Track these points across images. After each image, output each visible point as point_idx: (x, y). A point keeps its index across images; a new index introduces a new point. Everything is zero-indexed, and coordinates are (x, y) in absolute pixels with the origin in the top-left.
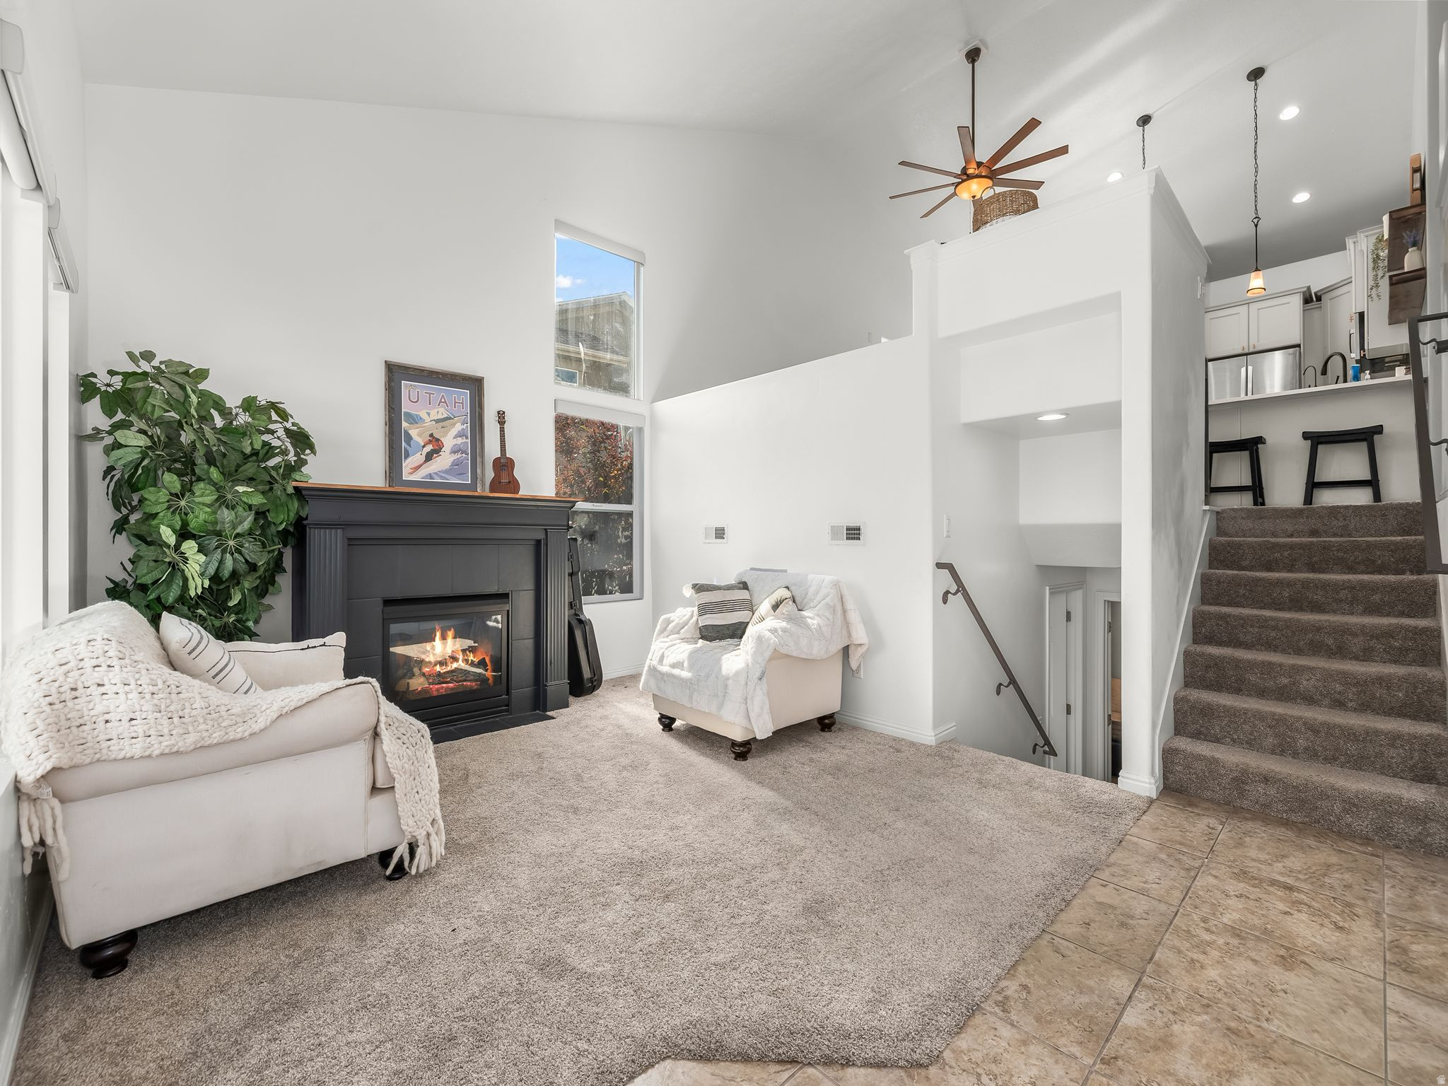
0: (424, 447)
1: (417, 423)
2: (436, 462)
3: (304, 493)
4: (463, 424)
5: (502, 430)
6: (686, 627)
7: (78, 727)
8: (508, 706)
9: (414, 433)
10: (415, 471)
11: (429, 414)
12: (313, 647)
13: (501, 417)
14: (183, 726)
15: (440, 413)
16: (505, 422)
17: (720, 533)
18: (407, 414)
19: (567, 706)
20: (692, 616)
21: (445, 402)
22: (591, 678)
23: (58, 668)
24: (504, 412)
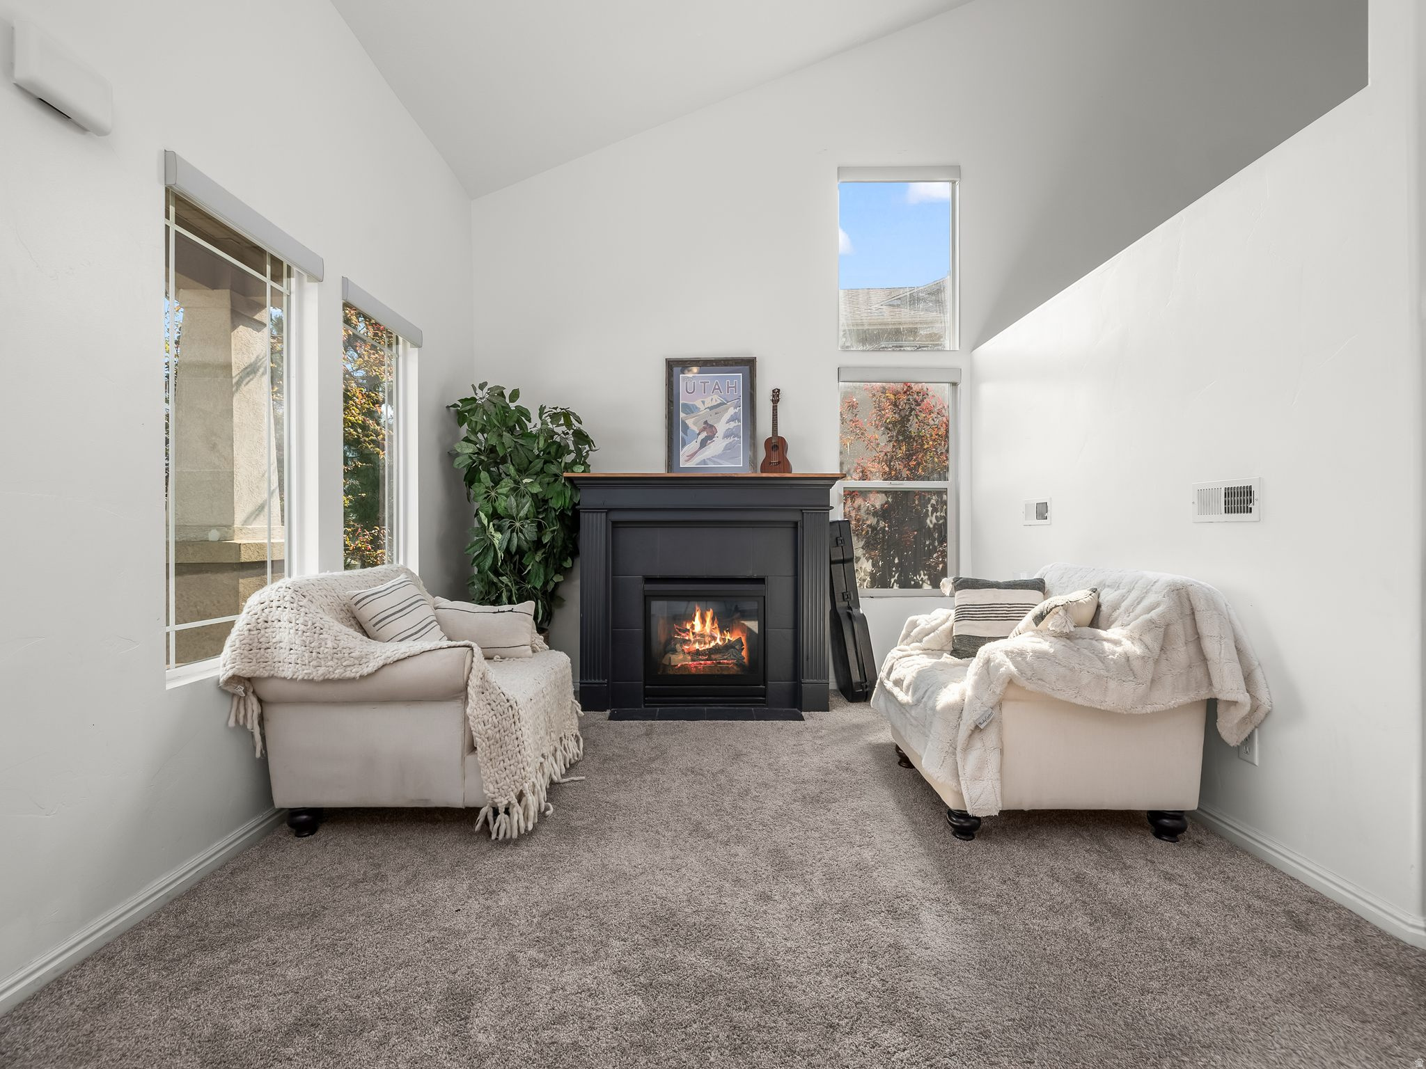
0: (699, 434)
1: (693, 413)
2: (710, 447)
3: (575, 482)
4: (735, 408)
5: (775, 410)
6: (932, 634)
7: (265, 649)
8: (764, 697)
9: (690, 422)
10: (694, 459)
11: (703, 402)
12: (502, 612)
13: (776, 395)
14: (318, 660)
15: (714, 400)
16: (778, 400)
17: (1042, 511)
18: (684, 405)
19: (826, 709)
20: (947, 619)
21: (719, 389)
22: (861, 683)
23: (259, 605)
24: (779, 390)
